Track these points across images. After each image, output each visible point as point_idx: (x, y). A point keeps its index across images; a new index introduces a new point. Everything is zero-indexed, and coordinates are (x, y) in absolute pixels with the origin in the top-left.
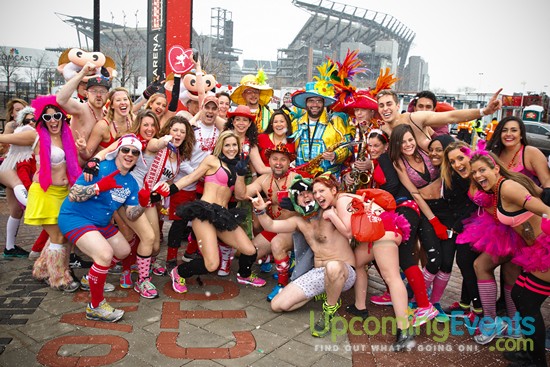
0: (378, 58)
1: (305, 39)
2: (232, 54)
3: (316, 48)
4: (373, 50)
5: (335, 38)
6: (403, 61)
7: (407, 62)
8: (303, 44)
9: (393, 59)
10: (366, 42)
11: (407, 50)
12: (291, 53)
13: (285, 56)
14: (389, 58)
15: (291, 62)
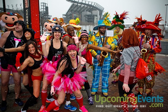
0: (94, 16)
1: (71, 11)
2: (48, 17)
3: (75, 14)
4: (92, 13)
5: (80, 10)
6: (101, 17)
7: (102, 17)
8: (70, 13)
9: (98, 16)
10: (89, 11)
11: (102, 13)
12: (67, 16)
13: (65, 17)
14: (97, 16)
15: (67, 19)
